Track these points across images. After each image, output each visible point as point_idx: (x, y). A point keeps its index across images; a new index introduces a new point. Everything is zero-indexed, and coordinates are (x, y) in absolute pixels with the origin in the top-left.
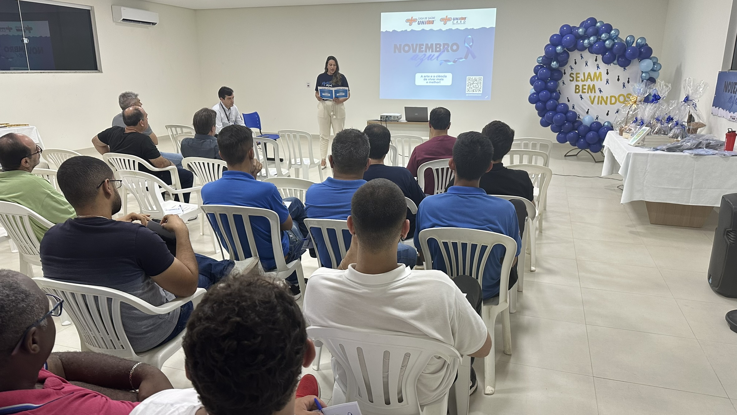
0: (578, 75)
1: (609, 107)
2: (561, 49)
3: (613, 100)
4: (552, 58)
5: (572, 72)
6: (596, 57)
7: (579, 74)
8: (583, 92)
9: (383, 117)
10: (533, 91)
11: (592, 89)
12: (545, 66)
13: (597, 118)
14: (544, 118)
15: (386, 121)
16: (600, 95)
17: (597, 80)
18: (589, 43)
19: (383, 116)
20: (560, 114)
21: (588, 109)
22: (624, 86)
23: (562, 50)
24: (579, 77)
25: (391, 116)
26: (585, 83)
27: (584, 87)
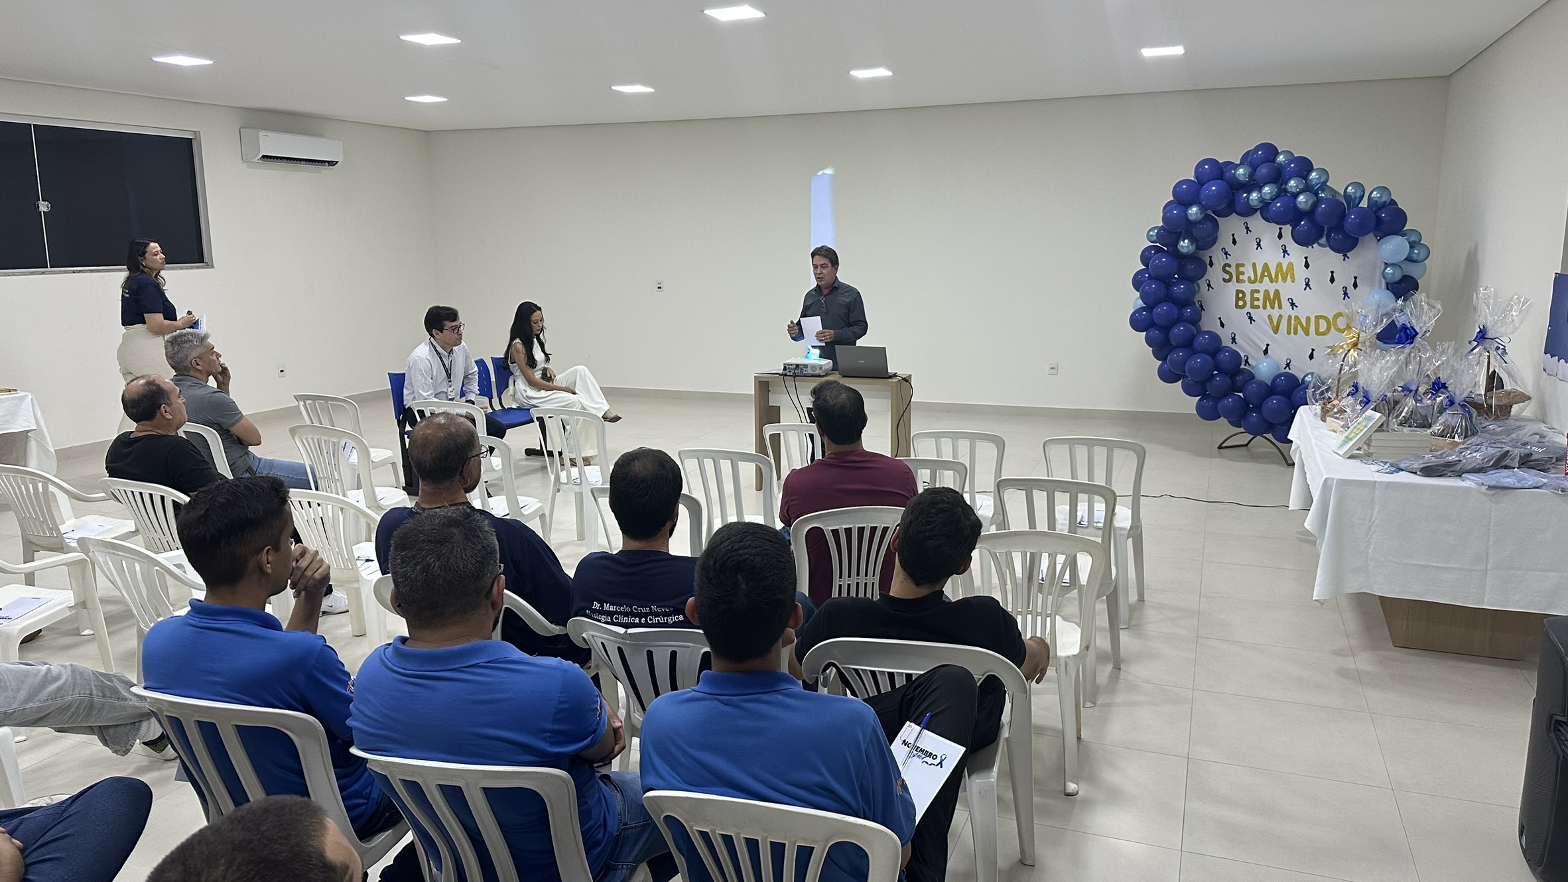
0: (1241, 269)
1: (1313, 341)
2: (1199, 212)
3: (1323, 326)
4: (1181, 232)
5: (1227, 262)
6: (1281, 229)
7: (1243, 265)
8: (1253, 307)
9: (790, 367)
10: (1140, 303)
11: (1274, 300)
12: (1166, 249)
13: (1288, 365)
14: (1166, 364)
15: (794, 377)
16: (1293, 313)
17: (1284, 280)
18: (1261, 200)
19: (789, 365)
20: (1202, 355)
21: (1268, 345)
22: (1346, 294)
23: (1201, 214)
24: (1243, 273)
25: (806, 366)
26: (1256, 286)
27: (1256, 295)
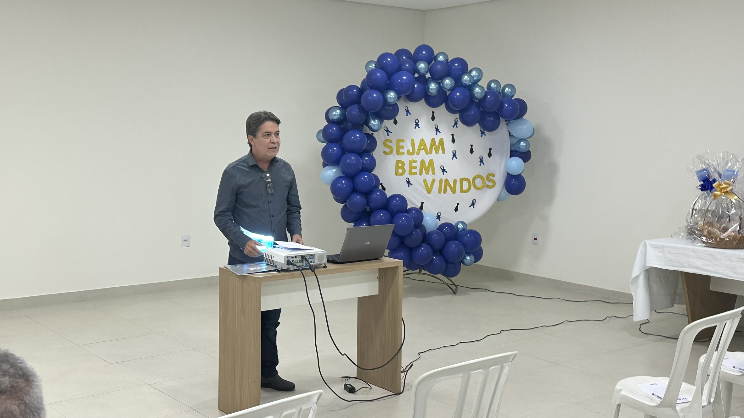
0: (401, 144)
1: (459, 197)
3: (466, 185)
5: (388, 138)
6: (433, 112)
7: (403, 141)
8: (411, 173)
11: (427, 167)
13: (438, 217)
16: (444, 177)
17: (437, 152)
21: (422, 203)
22: (482, 161)
23: (397, 98)
24: (403, 147)
26: (414, 157)
27: (414, 164)
